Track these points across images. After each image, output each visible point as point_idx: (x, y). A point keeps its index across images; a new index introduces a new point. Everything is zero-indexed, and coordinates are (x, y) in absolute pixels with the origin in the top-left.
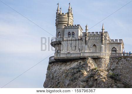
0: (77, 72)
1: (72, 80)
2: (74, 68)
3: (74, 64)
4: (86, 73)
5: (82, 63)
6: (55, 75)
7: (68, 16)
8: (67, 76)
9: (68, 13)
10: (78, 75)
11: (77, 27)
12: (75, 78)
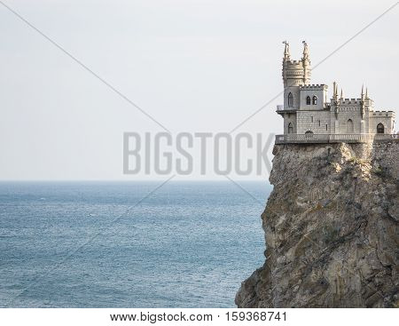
0: (326, 165)
1: (318, 177)
2: (320, 159)
3: (320, 152)
4: (339, 168)
5: (332, 150)
6: (289, 166)
7: (304, 66)
8: (309, 170)
9: (303, 60)
10: (327, 169)
11: (321, 88)
12: (323, 175)
